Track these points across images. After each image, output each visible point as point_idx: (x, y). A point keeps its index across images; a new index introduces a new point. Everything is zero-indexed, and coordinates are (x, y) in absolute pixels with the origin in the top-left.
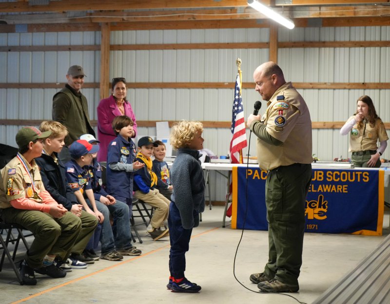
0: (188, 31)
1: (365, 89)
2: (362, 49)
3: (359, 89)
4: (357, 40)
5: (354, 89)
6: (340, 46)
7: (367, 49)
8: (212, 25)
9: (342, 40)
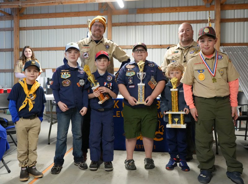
0: (62, 18)
1: (161, 48)
2: (159, 26)
3: (158, 48)
4: (157, 21)
5: (156, 48)
6: (147, 25)
7: (162, 26)
8: (75, 14)
9: (148, 21)
